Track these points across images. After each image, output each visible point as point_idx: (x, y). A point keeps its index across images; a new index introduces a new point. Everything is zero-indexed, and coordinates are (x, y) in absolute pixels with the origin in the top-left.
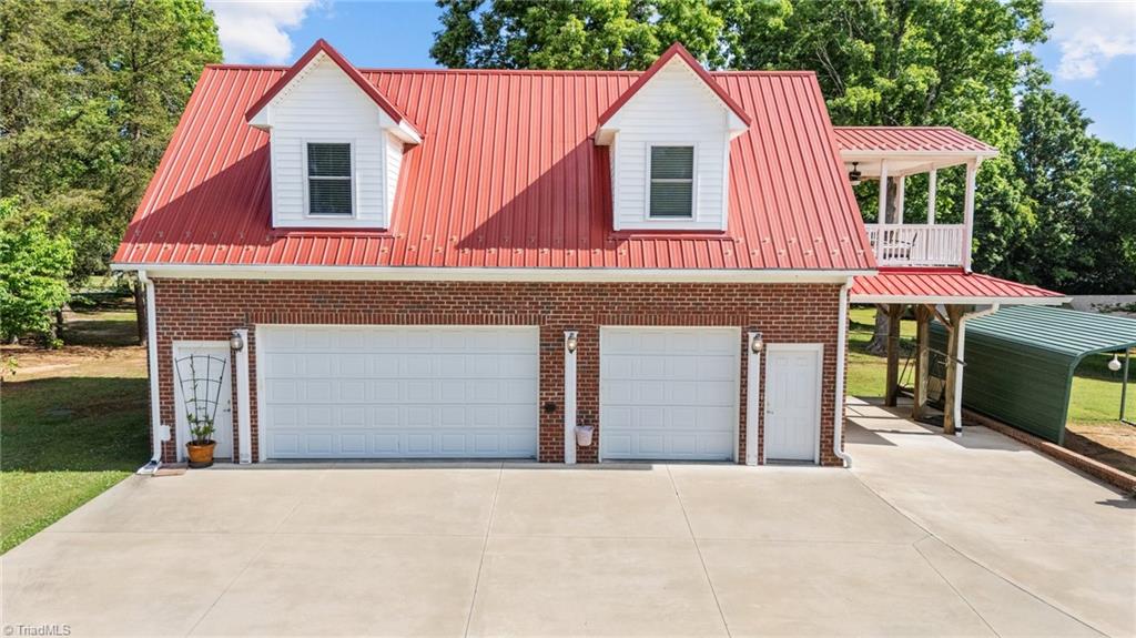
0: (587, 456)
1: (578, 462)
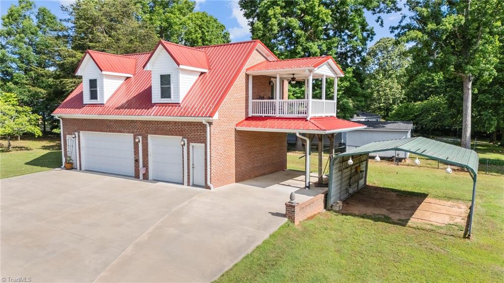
0: (146, 177)
1: (143, 179)
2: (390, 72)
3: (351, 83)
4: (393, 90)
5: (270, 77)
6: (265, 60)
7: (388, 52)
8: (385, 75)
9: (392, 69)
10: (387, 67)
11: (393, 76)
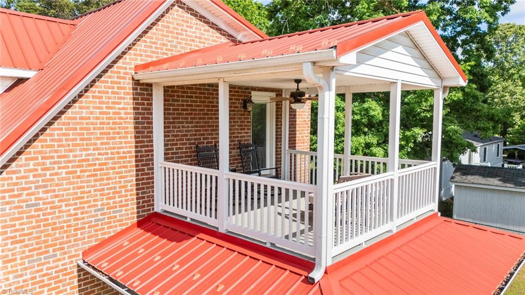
2: (510, 71)
3: (466, 94)
4: (515, 97)
5: (247, 88)
6: (224, 40)
7: (508, 43)
8: (503, 75)
9: (513, 67)
10: (506, 64)
11: (516, 76)
